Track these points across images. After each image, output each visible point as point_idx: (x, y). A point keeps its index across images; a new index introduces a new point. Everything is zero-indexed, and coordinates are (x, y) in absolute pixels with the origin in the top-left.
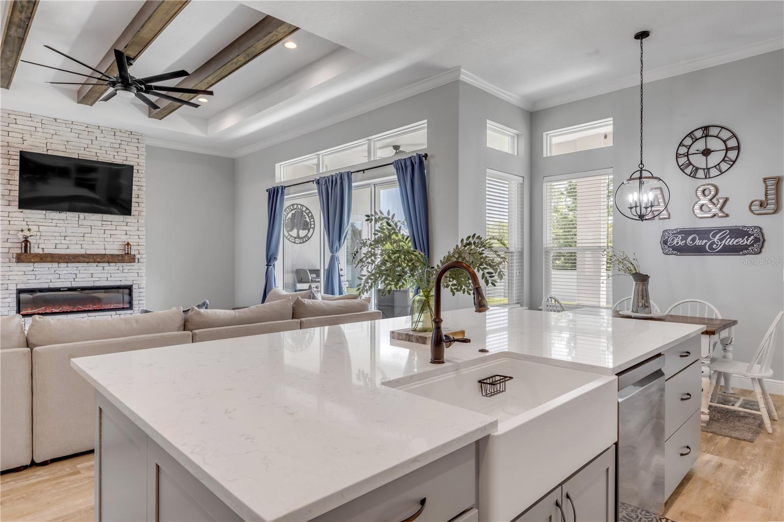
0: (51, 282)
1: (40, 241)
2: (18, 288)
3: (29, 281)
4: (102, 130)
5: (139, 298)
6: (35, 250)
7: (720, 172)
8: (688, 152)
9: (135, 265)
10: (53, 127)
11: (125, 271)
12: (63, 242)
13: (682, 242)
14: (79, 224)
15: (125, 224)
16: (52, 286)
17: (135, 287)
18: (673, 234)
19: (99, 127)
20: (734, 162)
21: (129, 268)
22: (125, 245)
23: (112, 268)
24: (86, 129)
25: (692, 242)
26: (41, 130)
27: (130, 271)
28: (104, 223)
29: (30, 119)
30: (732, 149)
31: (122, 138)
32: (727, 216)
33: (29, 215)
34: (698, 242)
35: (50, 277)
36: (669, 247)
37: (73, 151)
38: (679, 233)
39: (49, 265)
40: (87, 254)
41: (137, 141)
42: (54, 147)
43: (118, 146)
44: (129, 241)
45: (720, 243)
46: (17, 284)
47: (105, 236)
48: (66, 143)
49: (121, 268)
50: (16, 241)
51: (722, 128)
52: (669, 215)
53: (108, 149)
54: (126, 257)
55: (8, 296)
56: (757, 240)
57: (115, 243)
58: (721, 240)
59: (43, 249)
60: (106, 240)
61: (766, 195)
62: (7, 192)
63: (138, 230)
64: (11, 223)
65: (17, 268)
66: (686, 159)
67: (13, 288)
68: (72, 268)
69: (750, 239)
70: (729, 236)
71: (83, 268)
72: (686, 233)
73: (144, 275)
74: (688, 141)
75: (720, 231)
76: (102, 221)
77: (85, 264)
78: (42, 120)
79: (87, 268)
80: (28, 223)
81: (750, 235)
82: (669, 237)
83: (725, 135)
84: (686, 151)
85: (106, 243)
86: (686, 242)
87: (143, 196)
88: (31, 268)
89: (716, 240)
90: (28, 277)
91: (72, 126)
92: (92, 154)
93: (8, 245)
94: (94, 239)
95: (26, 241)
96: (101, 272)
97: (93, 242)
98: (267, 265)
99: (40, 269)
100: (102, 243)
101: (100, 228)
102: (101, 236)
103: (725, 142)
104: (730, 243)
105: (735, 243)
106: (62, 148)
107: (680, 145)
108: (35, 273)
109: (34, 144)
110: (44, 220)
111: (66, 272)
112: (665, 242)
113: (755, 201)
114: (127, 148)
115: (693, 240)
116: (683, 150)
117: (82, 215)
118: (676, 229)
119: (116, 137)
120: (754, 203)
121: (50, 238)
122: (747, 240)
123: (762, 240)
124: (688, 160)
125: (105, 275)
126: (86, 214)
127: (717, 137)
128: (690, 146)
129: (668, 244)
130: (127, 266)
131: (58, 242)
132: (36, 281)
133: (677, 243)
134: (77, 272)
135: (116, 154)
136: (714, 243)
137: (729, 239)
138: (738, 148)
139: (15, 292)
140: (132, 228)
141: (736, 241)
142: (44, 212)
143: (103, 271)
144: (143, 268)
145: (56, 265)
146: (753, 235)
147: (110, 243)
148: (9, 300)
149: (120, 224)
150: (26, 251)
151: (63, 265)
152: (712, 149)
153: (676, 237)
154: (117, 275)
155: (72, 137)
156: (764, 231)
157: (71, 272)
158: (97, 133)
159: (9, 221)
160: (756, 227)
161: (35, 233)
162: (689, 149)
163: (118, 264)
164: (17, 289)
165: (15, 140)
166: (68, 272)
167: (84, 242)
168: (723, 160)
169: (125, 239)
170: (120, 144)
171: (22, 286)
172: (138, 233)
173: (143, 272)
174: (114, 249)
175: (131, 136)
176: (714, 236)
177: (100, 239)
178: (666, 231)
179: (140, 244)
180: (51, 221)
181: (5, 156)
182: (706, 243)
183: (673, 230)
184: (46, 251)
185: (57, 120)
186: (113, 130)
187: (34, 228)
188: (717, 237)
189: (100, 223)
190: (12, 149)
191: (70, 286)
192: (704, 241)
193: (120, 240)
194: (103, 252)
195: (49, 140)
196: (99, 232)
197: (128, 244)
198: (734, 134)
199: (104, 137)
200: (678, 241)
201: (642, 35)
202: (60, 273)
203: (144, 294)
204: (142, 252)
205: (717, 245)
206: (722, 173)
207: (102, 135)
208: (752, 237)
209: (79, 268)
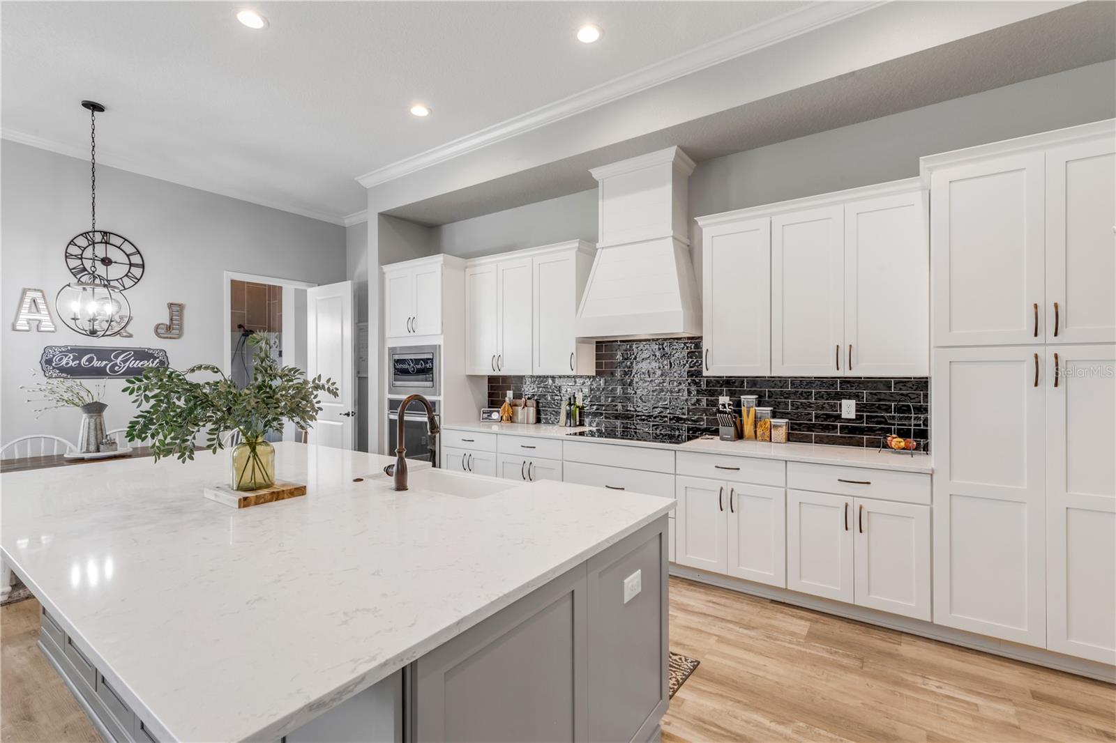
7: (124, 287)
8: (81, 255)
13: (75, 363)
18: (60, 352)
20: (139, 280)
25: (87, 363)
30: (136, 265)
32: (131, 336)
34: (96, 363)
36: (54, 368)
38: (68, 351)
45: (123, 366)
51: (126, 240)
52: (55, 328)
56: (162, 363)
58: (125, 361)
61: (171, 319)
66: (79, 262)
69: (156, 362)
70: (133, 358)
72: (80, 352)
74: (82, 242)
75: (124, 352)
81: (155, 358)
82: (54, 356)
83: (130, 249)
84: (80, 253)
86: (80, 363)
89: (118, 361)
103: (128, 256)
104: (135, 366)
105: (139, 365)
107: (70, 243)
112: (49, 362)
113: (162, 324)
115: (90, 360)
116: (74, 250)
118: (67, 346)
120: (161, 326)
122: (153, 362)
123: (166, 362)
124: (83, 264)
127: (119, 248)
128: (85, 248)
129: (53, 364)
133: (67, 364)
136: (116, 365)
137: (134, 362)
138: (143, 266)
141: (142, 363)
146: (158, 358)
152: (113, 260)
153: (66, 356)
156: (167, 355)
160: (161, 350)
162: (83, 251)
168: (126, 275)
176: (116, 357)
178: (51, 347)
182: (106, 365)
183: (60, 347)
188: (120, 358)
192: (104, 363)
198: (138, 251)
200: (69, 361)
201: (94, 107)
205: (120, 367)
206: (125, 289)
208: (158, 360)
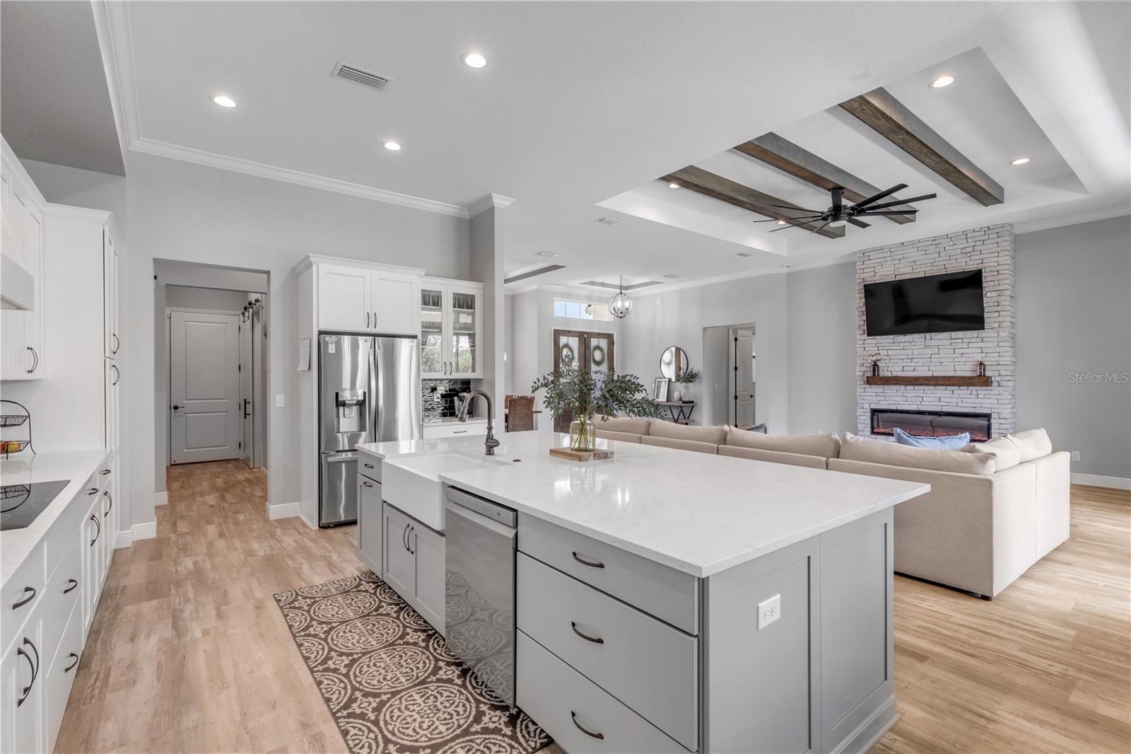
1: (888, 365)
2: (872, 407)
3: (880, 402)
4: (951, 238)
6: (884, 373)
9: (994, 390)
10: (900, 252)
11: (979, 396)
12: (909, 364)
14: (926, 345)
15: (980, 340)
16: (900, 408)
17: (994, 416)
19: (947, 235)
21: (985, 392)
22: (978, 365)
23: (962, 392)
24: (934, 243)
27: (987, 396)
28: (952, 341)
29: (881, 252)
31: (976, 239)
35: (898, 399)
37: (918, 270)
39: (897, 387)
40: (935, 377)
41: (996, 236)
42: (901, 271)
43: (971, 249)
44: (984, 359)
46: (870, 404)
47: (954, 356)
48: (913, 264)
49: (974, 393)
50: (869, 365)
53: (959, 256)
54: (981, 379)
55: (864, 415)
57: (967, 363)
59: (891, 371)
60: (956, 360)
63: (998, 346)
64: (866, 349)
65: (870, 390)
67: (869, 408)
68: (919, 390)
71: (930, 391)
73: (1006, 402)
76: (951, 339)
77: (932, 387)
78: (890, 249)
79: (934, 392)
80: (878, 348)
85: (956, 364)
87: (1005, 301)
88: (882, 390)
90: (879, 398)
91: (918, 245)
92: (938, 267)
93: (863, 369)
94: (942, 360)
95: (875, 365)
96: (951, 396)
97: (941, 363)
99: (889, 391)
100: (952, 364)
101: (949, 347)
102: (949, 356)
106: (909, 270)
108: (885, 394)
109: (884, 273)
110: (893, 344)
111: (913, 395)
114: (982, 248)
117: (928, 335)
119: (969, 240)
121: (898, 361)
125: (955, 400)
126: (933, 334)
130: (982, 391)
131: (904, 365)
132: (885, 402)
134: (924, 395)
135: (968, 259)
139: (869, 411)
140: (989, 345)
142: (892, 336)
143: (953, 396)
144: (1004, 393)
145: (903, 387)
147: (960, 364)
148: (864, 417)
149: (973, 340)
150: (874, 375)
151: (910, 387)
154: (969, 401)
155: (918, 255)
157: (918, 395)
158: (946, 243)
159: (864, 348)
161: (884, 357)
163: (970, 388)
164: (871, 409)
165: (867, 275)
166: (915, 395)
167: (931, 364)
169: (979, 357)
170: (973, 246)
171: (875, 406)
172: (998, 349)
173: (1005, 398)
174: (966, 370)
175: (988, 232)
177: (950, 360)
179: (1000, 363)
180: (898, 344)
184: (894, 374)
185: (905, 244)
186: (965, 233)
187: (883, 353)
189: (948, 342)
191: (917, 409)
193: (972, 359)
194: (952, 374)
195: (897, 266)
196: (948, 351)
197: (981, 364)
199: (954, 245)
202: (907, 395)
204: (1003, 373)
207: (951, 243)
209: (926, 392)
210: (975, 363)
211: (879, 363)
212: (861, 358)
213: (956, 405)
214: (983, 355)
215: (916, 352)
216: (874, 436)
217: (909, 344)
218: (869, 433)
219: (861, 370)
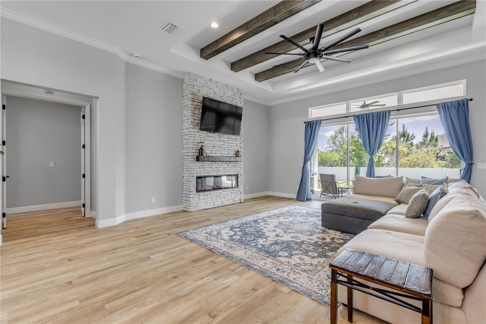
0: (209, 172)
1: (205, 149)
2: (198, 175)
3: (202, 172)
4: (227, 87)
5: (241, 181)
9: (239, 163)
10: (210, 84)
11: (236, 166)
12: (214, 149)
14: (220, 140)
15: (236, 140)
16: (210, 174)
17: (239, 175)
19: (226, 85)
21: (237, 164)
22: (237, 152)
23: (231, 164)
24: (222, 86)
26: (205, 85)
27: (238, 166)
29: (201, 79)
31: (235, 92)
33: (201, 134)
35: (209, 169)
37: (217, 98)
39: (208, 163)
40: (223, 157)
41: (240, 94)
42: (211, 95)
48: (214, 94)
49: (234, 165)
50: (196, 149)
53: (230, 98)
54: (237, 158)
55: (193, 181)
57: (233, 151)
59: (206, 153)
62: (193, 121)
63: (240, 143)
65: (197, 164)
67: (195, 175)
68: (217, 164)
73: (243, 168)
76: (228, 138)
77: (222, 162)
78: (206, 80)
79: (223, 165)
80: (201, 139)
85: (229, 150)
88: (202, 164)
90: (201, 169)
91: (217, 84)
94: (225, 148)
95: (201, 149)
96: (228, 166)
97: (224, 150)
98: (304, 163)
99: (205, 165)
100: (227, 150)
101: (227, 142)
102: (228, 146)
106: (213, 96)
108: (203, 167)
110: (206, 137)
114: (237, 97)
117: (221, 135)
119: (233, 92)
121: (209, 147)
125: (229, 169)
131: (212, 150)
132: (203, 172)
134: (218, 167)
135: (233, 101)
139: (196, 178)
140: (238, 142)
142: (206, 132)
144: (242, 164)
148: (194, 183)
149: (234, 140)
150: (202, 154)
151: (214, 163)
154: (233, 168)
155: (216, 90)
158: (226, 89)
159: (194, 137)
161: (205, 145)
163: (234, 162)
166: (216, 166)
167: (221, 150)
169: (237, 148)
170: (234, 95)
171: (199, 175)
172: (241, 145)
173: (242, 167)
174: (232, 154)
175: (238, 91)
177: (227, 148)
179: (241, 151)
180: (209, 138)
181: (192, 100)
184: (208, 155)
185: (212, 81)
186: (232, 87)
189: (227, 140)
190: (195, 96)
191: (216, 174)
193: (234, 149)
195: (209, 92)
196: (227, 144)
197: (238, 151)
199: (228, 91)
202: (212, 167)
203: (242, 179)
204: (242, 156)
209: (220, 165)
210: (235, 151)
211: (203, 148)
212: (193, 144)
213: (229, 171)
214: (237, 147)
215: (217, 143)
216: (198, 194)
217: (213, 138)
218: (195, 192)
219: (193, 152)
